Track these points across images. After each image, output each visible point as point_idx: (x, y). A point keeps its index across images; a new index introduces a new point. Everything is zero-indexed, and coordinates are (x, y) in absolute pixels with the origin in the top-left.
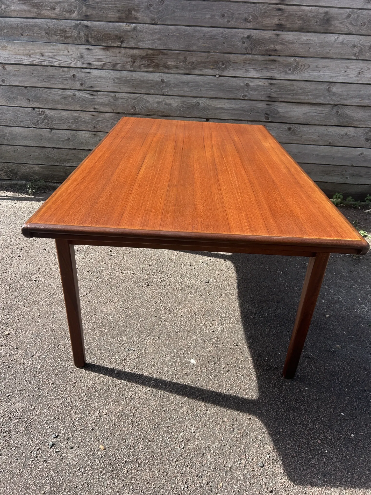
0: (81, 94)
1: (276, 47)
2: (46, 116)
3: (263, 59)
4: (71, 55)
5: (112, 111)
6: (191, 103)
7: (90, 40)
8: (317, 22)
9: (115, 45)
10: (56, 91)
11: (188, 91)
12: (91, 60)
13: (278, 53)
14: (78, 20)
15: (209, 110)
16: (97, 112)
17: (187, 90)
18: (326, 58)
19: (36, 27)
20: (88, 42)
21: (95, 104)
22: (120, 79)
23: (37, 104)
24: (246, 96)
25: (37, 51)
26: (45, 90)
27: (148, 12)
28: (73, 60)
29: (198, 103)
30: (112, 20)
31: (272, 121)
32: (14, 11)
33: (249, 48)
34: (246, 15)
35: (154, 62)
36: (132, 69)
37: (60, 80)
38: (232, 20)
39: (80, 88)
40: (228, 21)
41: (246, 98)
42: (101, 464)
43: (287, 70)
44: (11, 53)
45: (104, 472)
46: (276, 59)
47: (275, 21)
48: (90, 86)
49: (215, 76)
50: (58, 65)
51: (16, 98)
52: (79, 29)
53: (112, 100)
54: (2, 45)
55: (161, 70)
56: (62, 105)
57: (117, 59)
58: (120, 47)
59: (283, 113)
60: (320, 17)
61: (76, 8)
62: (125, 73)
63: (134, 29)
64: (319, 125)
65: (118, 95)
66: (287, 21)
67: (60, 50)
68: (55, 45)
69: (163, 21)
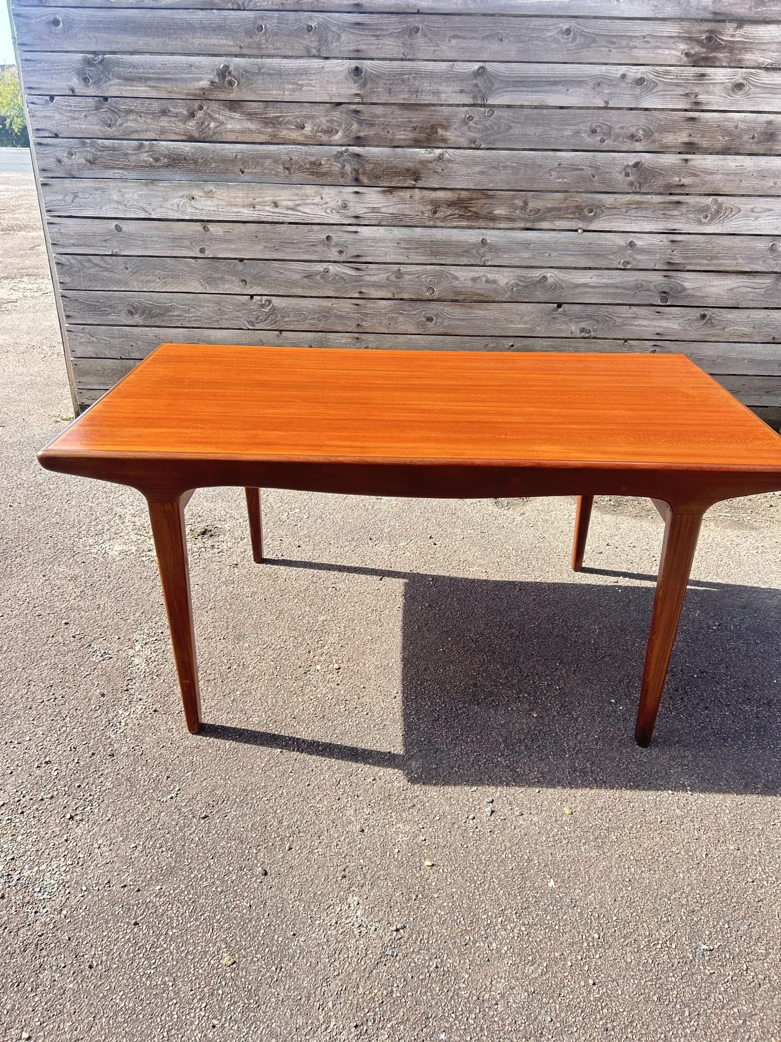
0: (338, 269)
1: (682, 179)
2: (274, 309)
3: (661, 201)
4: (327, 203)
5: (392, 297)
6: (532, 277)
7: (361, 177)
8: (753, 138)
9: (405, 185)
10: (294, 266)
11: (529, 258)
12: (361, 211)
13: (687, 190)
14: (341, 145)
15: (563, 288)
16: (365, 298)
17: (526, 255)
18: (768, 196)
19: (269, 158)
20: (357, 182)
21: (361, 286)
22: (408, 241)
23: (259, 288)
24: (628, 263)
25: (267, 199)
26: (276, 264)
27: (465, 128)
28: (328, 211)
29: (544, 277)
30: (402, 143)
31: (674, 304)
32: (232, 131)
33: (636, 184)
34: (633, 130)
35: (470, 211)
36: (431, 223)
37: (303, 246)
38: (608, 139)
39: (336, 259)
40: (602, 141)
41: (629, 267)
42: (574, 832)
43: (701, 217)
44: (220, 202)
45: (583, 841)
46: (682, 201)
47: (683, 137)
48: (356, 254)
49: (576, 231)
50: (303, 222)
51: (222, 279)
52: (344, 160)
53: (393, 278)
54: (206, 190)
55: (482, 223)
56: (303, 288)
57: (406, 209)
58: (414, 188)
59: (693, 289)
60: (759, 130)
61: (340, 125)
62: (418, 230)
63: (440, 158)
64: (754, 308)
65: (403, 268)
66: (703, 137)
67: (307, 196)
68: (300, 188)
69: (490, 143)
